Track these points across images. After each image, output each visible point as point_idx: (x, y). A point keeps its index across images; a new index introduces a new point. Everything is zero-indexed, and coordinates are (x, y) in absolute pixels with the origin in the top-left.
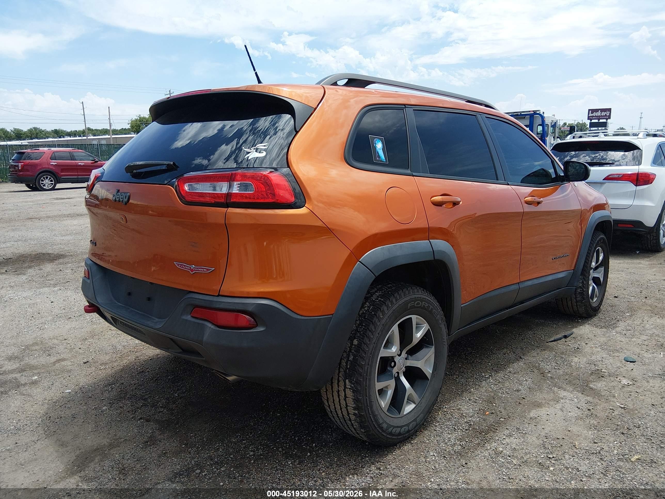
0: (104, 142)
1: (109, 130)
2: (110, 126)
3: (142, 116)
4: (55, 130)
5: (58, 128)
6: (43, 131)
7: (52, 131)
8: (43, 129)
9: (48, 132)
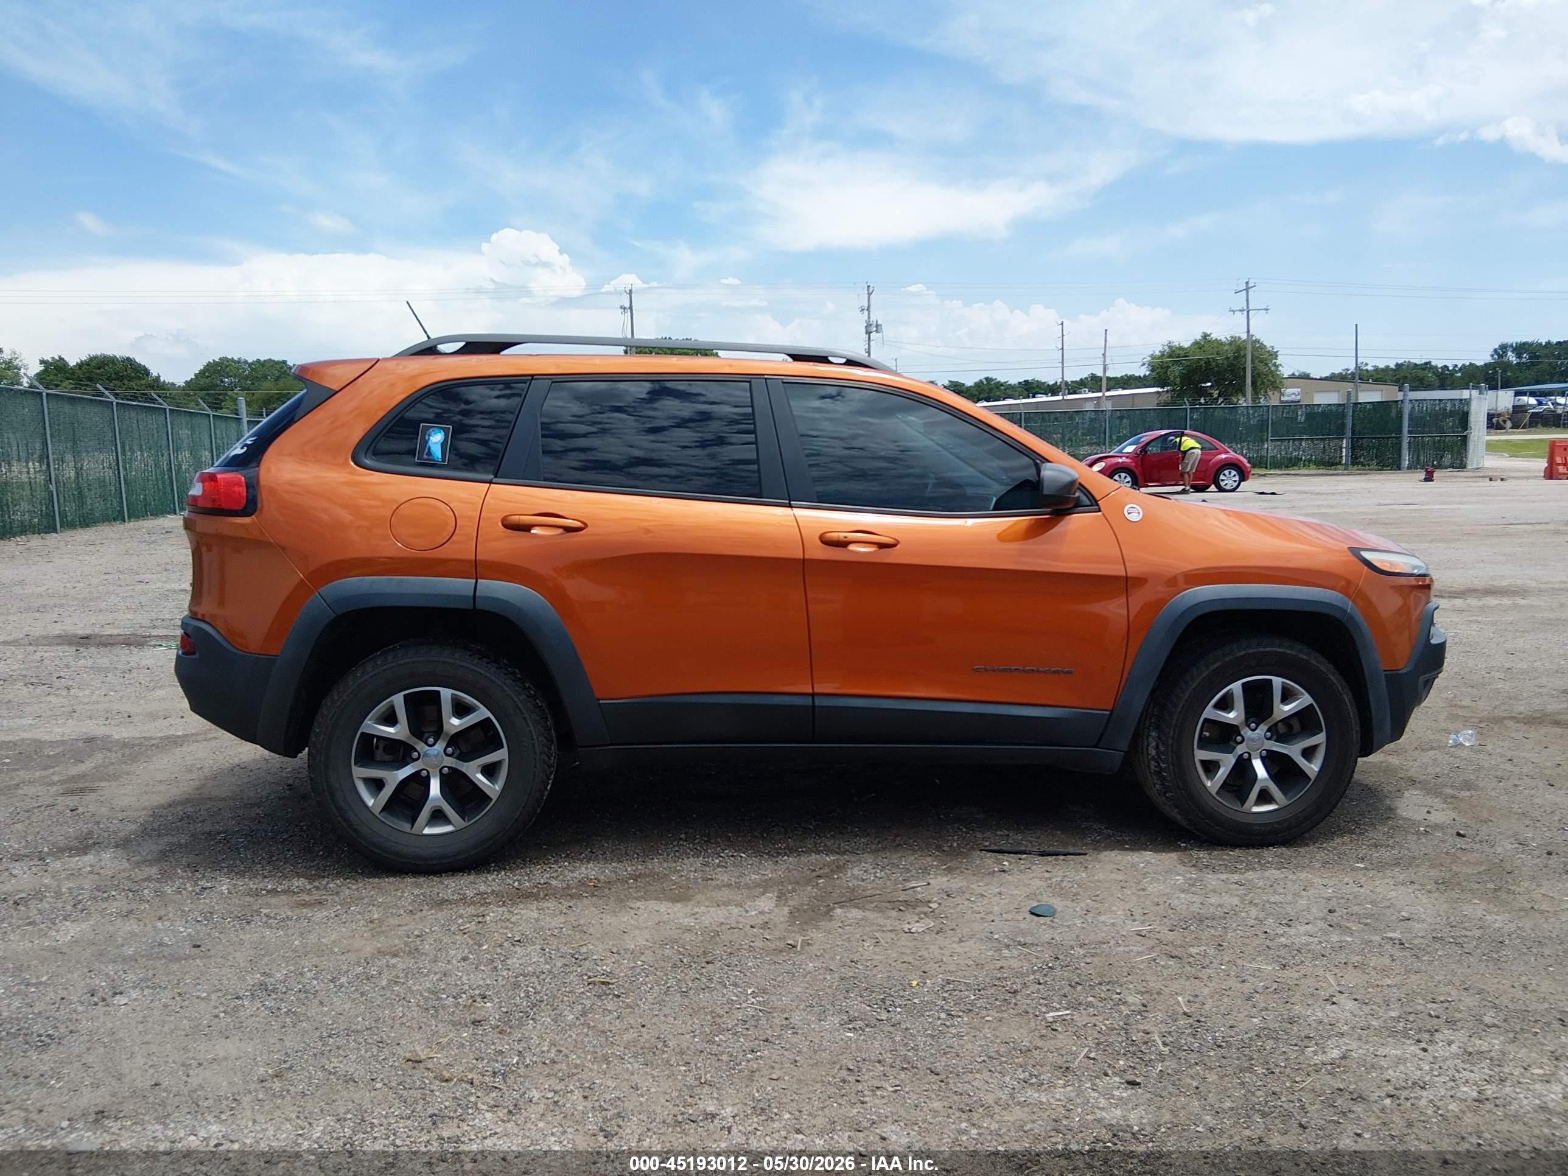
0: (1108, 406)
1: (1101, 378)
2: (1105, 371)
3: (1176, 344)
4: (1025, 381)
5: (1030, 378)
6: (1002, 385)
7: (1020, 383)
8: (1002, 381)
9: (1011, 387)
